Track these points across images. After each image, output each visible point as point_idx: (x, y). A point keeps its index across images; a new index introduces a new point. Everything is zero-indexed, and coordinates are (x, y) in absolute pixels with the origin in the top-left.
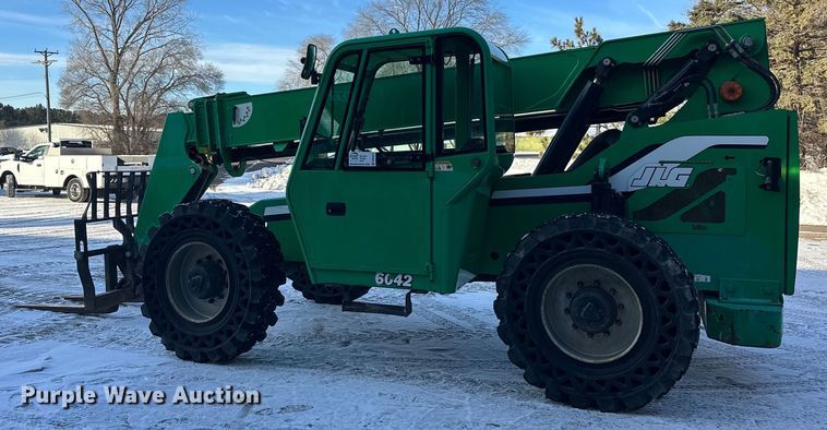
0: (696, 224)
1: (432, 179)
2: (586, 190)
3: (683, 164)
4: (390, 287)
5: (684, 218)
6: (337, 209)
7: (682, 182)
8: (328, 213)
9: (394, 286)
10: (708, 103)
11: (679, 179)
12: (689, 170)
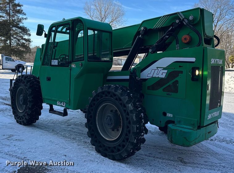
0: (168, 93)
1: (71, 70)
2: (128, 77)
3: (164, 69)
4: (60, 106)
5: (164, 90)
6: (49, 79)
7: (163, 76)
8: (47, 80)
9: (61, 106)
10: (177, 44)
11: (162, 74)
12: (166, 71)
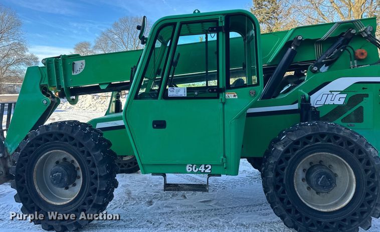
0: (349, 124)
1: (224, 104)
3: (342, 92)
4: (196, 173)
5: (343, 121)
6: (160, 124)
7: (341, 102)
8: (154, 127)
9: (199, 172)
10: (351, 60)
11: (340, 100)
12: (345, 96)
